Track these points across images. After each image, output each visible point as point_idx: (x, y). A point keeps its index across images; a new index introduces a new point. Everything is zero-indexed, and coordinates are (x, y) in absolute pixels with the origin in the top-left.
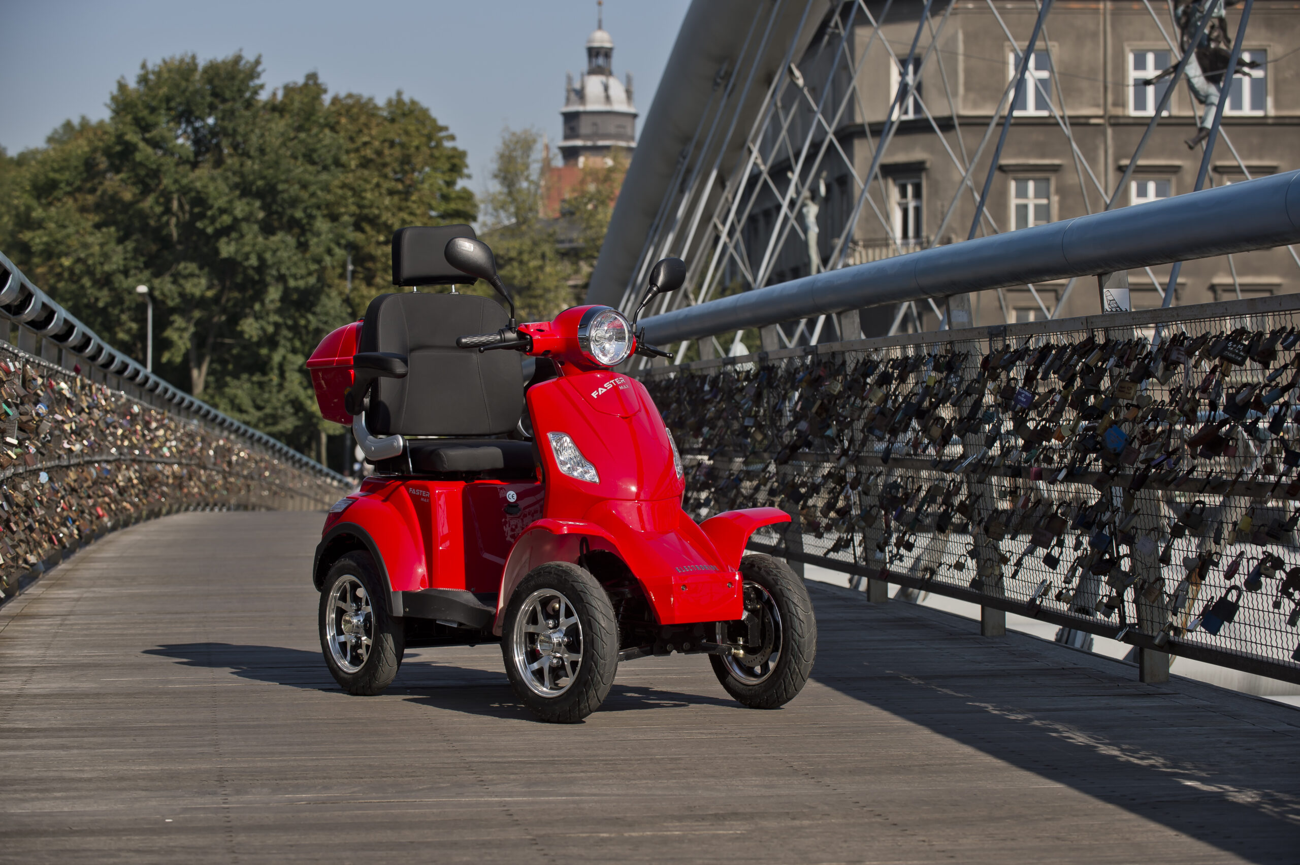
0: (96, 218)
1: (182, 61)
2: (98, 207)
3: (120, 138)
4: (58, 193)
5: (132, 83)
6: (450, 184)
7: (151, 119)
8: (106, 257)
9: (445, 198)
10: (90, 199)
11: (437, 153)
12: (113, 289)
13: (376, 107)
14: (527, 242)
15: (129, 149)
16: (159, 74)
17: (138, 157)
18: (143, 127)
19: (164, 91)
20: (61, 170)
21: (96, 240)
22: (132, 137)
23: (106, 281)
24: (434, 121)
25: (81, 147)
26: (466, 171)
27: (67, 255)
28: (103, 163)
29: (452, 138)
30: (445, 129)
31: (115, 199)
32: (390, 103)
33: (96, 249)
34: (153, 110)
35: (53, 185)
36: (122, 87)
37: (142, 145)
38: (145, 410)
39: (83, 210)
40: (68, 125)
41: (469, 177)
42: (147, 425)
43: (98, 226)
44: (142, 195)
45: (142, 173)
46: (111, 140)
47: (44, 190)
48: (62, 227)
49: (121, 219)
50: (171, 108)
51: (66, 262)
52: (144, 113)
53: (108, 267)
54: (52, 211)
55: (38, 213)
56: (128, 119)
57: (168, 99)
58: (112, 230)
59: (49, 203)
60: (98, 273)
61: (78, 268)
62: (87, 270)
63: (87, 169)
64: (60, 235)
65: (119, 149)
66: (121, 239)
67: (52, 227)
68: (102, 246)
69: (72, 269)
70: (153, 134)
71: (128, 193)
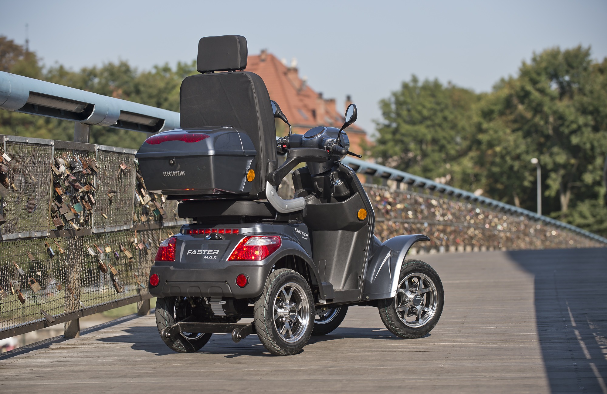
0: (513, 127)
2: (514, 121)
3: (523, 88)
4: (495, 116)
5: (529, 62)
7: (538, 78)
8: (517, 146)
10: (510, 118)
12: (521, 161)
15: (527, 94)
16: (541, 57)
17: (532, 97)
18: (534, 82)
19: (544, 65)
20: (495, 104)
21: (512, 138)
23: (518, 157)
25: (505, 92)
27: (498, 145)
28: (516, 101)
31: (522, 118)
33: (512, 143)
34: (539, 74)
35: (492, 112)
36: (524, 64)
37: (533, 91)
39: (507, 122)
40: (503, 80)
43: (514, 131)
44: (534, 115)
45: (534, 104)
46: (518, 89)
47: (488, 115)
48: (496, 132)
49: (526, 127)
50: (547, 73)
51: (498, 149)
52: (534, 76)
53: (518, 151)
54: (492, 125)
55: (485, 126)
56: (527, 79)
57: (546, 68)
58: (520, 133)
59: (491, 120)
60: (513, 154)
61: (504, 152)
62: (508, 153)
63: (508, 104)
64: (495, 136)
65: (522, 94)
66: (525, 137)
67: (491, 132)
68: (515, 141)
69: (501, 152)
70: (539, 86)
71: (529, 115)
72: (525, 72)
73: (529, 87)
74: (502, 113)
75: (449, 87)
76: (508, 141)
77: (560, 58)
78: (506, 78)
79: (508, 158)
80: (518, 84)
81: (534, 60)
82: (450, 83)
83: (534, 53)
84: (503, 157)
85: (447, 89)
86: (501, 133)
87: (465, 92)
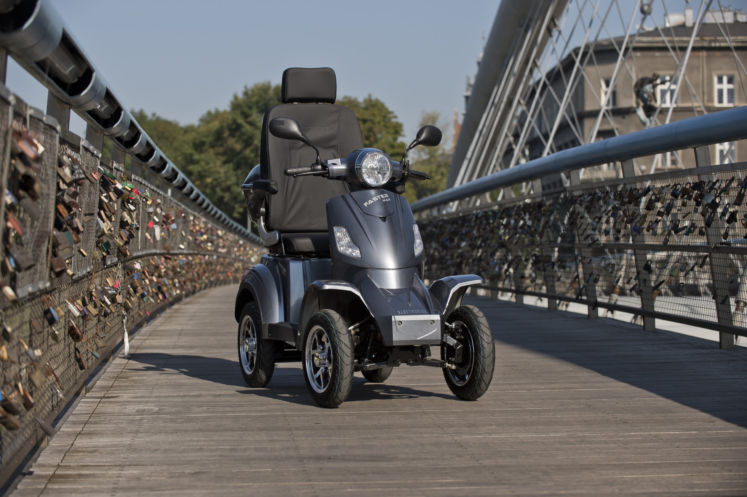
0: (223, 159)
1: (264, 85)
2: (224, 153)
3: (234, 121)
4: (206, 147)
5: (240, 95)
6: (395, 139)
7: (249, 112)
8: (227, 178)
9: (392, 147)
10: (221, 150)
11: (388, 124)
12: (231, 193)
13: (358, 103)
14: (434, 167)
15: (238, 127)
16: (253, 91)
17: (243, 130)
18: (246, 116)
19: (255, 99)
20: (207, 136)
21: (222, 170)
22: (240, 121)
23: (228, 189)
24: (386, 109)
25: (216, 125)
26: (403, 133)
27: (209, 176)
28: (226, 134)
29: (395, 117)
30: (392, 113)
31: (232, 150)
32: (365, 101)
33: (222, 175)
34: (250, 108)
35: (203, 144)
36: (236, 97)
37: (245, 124)
38: (244, 243)
39: (217, 154)
40: (209, 113)
41: (404, 136)
42: (245, 248)
43: (225, 163)
44: (245, 148)
45: (245, 137)
46: (230, 122)
47: (199, 146)
48: (207, 163)
49: (235, 160)
50: (258, 107)
51: (209, 180)
52: (246, 109)
53: (228, 183)
54: (203, 156)
55: (196, 157)
56: (238, 112)
57: (257, 102)
58: (231, 165)
59: (201, 152)
60: (224, 185)
61: (215, 183)
62: (219, 184)
63: (218, 136)
64: (206, 167)
65: (234, 126)
66: (235, 170)
67: (203, 163)
68: (226, 173)
69: (211, 183)
70: (249, 119)
71: (238, 147)
72: (236, 106)
73: (241, 121)
74: (212, 146)
75: (154, 119)
76: (219, 173)
77: (271, 92)
78: (213, 111)
79: (218, 190)
80: (230, 117)
81: (246, 94)
82: (154, 115)
83: (246, 87)
84: (213, 188)
85: (151, 121)
86: (212, 165)
87: (168, 123)
